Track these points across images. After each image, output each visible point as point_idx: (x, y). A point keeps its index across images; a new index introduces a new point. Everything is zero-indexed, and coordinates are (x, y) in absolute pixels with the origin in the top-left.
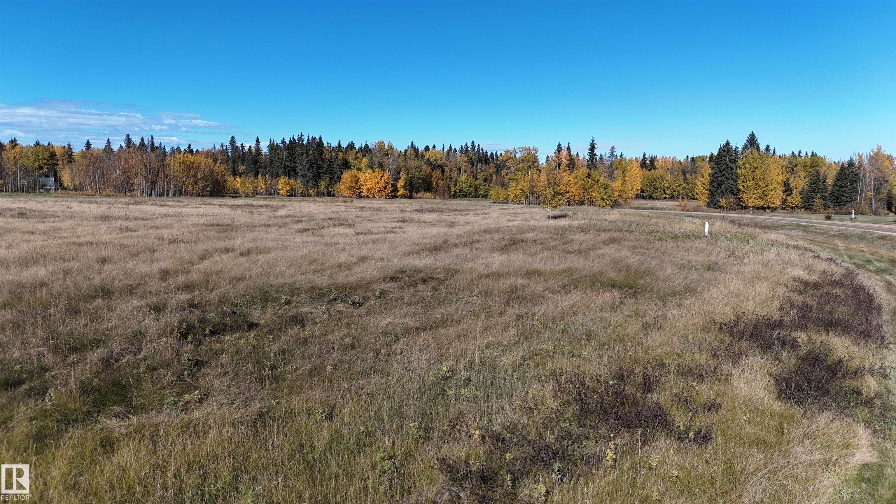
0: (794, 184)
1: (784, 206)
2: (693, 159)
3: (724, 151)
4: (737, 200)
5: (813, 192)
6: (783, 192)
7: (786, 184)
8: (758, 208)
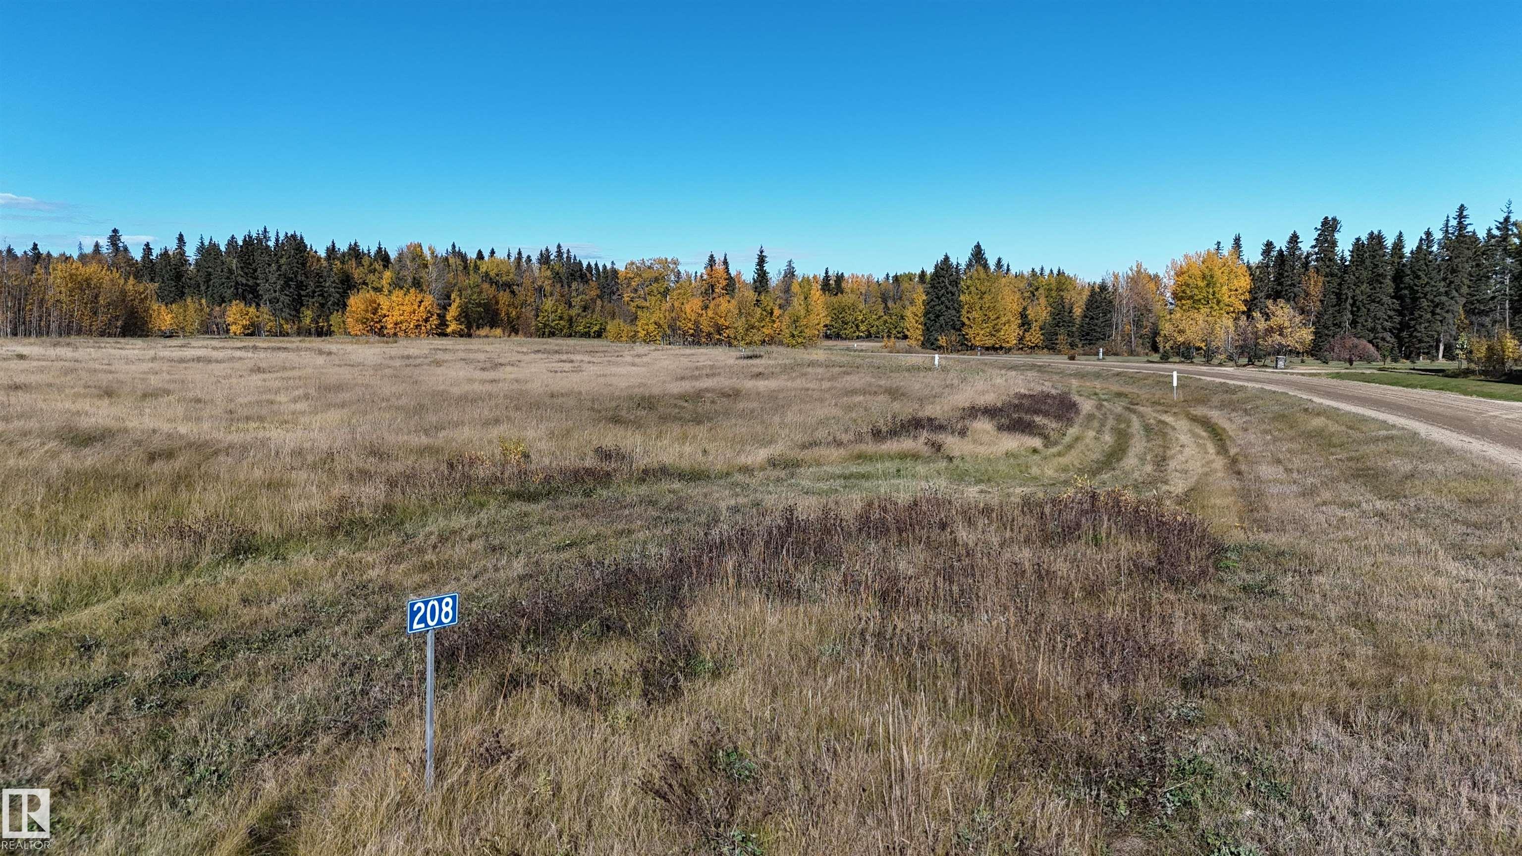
0: (1033, 315)
1: (1022, 346)
2: (896, 278)
3: (943, 269)
4: (961, 337)
5: (1057, 326)
6: (1019, 327)
7: (1023, 315)
8: (987, 349)
